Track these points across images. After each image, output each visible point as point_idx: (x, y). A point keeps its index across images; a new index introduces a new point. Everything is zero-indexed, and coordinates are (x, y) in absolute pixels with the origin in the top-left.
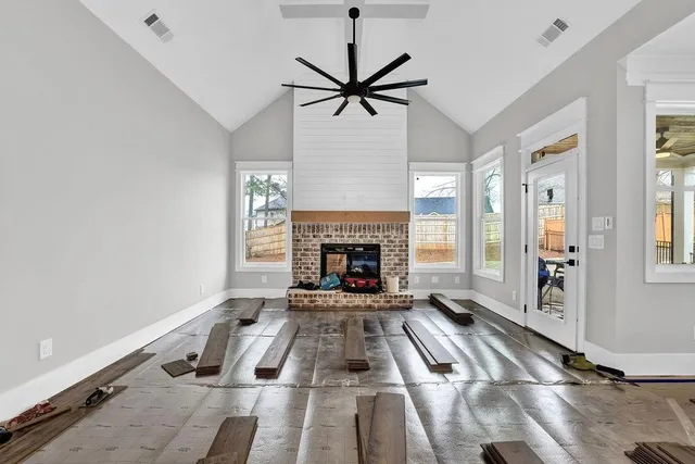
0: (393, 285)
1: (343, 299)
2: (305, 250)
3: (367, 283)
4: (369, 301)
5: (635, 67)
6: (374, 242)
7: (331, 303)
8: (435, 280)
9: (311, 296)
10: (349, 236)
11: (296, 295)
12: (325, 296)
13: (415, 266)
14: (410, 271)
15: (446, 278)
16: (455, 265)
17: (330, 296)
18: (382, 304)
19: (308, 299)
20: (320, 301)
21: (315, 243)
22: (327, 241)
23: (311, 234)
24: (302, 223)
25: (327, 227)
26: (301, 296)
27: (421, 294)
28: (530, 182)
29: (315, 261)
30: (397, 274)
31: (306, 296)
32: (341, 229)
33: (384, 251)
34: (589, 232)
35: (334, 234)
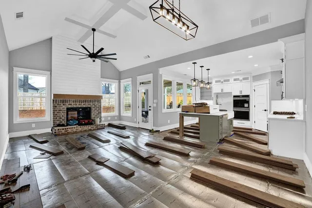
0: (98, 121)
1: (80, 128)
2: (59, 110)
3: (89, 121)
4: (90, 128)
5: (161, 71)
6: (89, 106)
7: (75, 130)
8: (109, 118)
9: (66, 129)
10: (79, 104)
11: (58, 130)
12: (72, 128)
13: (103, 114)
14: (102, 116)
15: (113, 118)
16: (115, 113)
17: (74, 128)
18: (94, 128)
19: (64, 130)
20: (70, 130)
21: (64, 107)
22: (70, 106)
23: (62, 104)
24: (57, 99)
25: (70, 101)
26: (61, 129)
27: (106, 124)
28: (140, 90)
29: (63, 115)
30: (97, 117)
31: (63, 129)
32: (76, 101)
33: (93, 109)
34: (153, 103)
35: (73, 103)
